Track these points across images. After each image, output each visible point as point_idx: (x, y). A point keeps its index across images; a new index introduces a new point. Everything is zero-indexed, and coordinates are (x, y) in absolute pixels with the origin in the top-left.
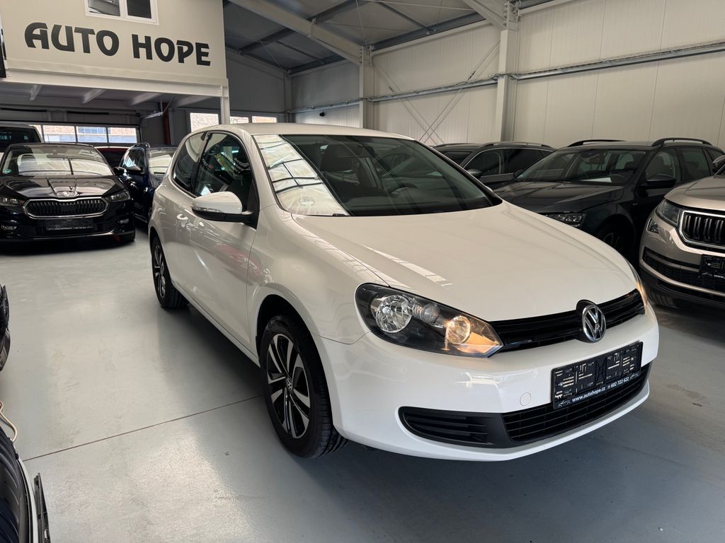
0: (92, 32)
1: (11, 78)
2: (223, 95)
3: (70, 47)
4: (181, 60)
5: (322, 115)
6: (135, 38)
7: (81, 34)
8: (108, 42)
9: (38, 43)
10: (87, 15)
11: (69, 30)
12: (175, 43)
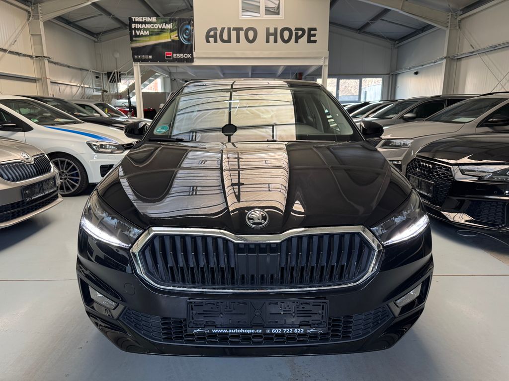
0: (242, 29)
1: (196, 63)
2: (324, 62)
3: (229, 41)
4: (296, 41)
5: (416, 73)
6: (268, 29)
7: (235, 32)
8: (251, 35)
9: (212, 40)
10: (240, 19)
11: (229, 29)
12: (293, 30)
